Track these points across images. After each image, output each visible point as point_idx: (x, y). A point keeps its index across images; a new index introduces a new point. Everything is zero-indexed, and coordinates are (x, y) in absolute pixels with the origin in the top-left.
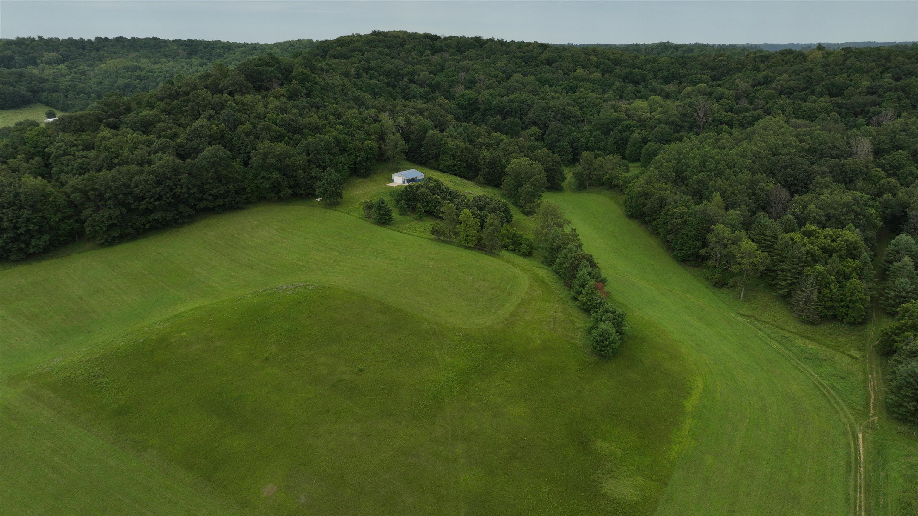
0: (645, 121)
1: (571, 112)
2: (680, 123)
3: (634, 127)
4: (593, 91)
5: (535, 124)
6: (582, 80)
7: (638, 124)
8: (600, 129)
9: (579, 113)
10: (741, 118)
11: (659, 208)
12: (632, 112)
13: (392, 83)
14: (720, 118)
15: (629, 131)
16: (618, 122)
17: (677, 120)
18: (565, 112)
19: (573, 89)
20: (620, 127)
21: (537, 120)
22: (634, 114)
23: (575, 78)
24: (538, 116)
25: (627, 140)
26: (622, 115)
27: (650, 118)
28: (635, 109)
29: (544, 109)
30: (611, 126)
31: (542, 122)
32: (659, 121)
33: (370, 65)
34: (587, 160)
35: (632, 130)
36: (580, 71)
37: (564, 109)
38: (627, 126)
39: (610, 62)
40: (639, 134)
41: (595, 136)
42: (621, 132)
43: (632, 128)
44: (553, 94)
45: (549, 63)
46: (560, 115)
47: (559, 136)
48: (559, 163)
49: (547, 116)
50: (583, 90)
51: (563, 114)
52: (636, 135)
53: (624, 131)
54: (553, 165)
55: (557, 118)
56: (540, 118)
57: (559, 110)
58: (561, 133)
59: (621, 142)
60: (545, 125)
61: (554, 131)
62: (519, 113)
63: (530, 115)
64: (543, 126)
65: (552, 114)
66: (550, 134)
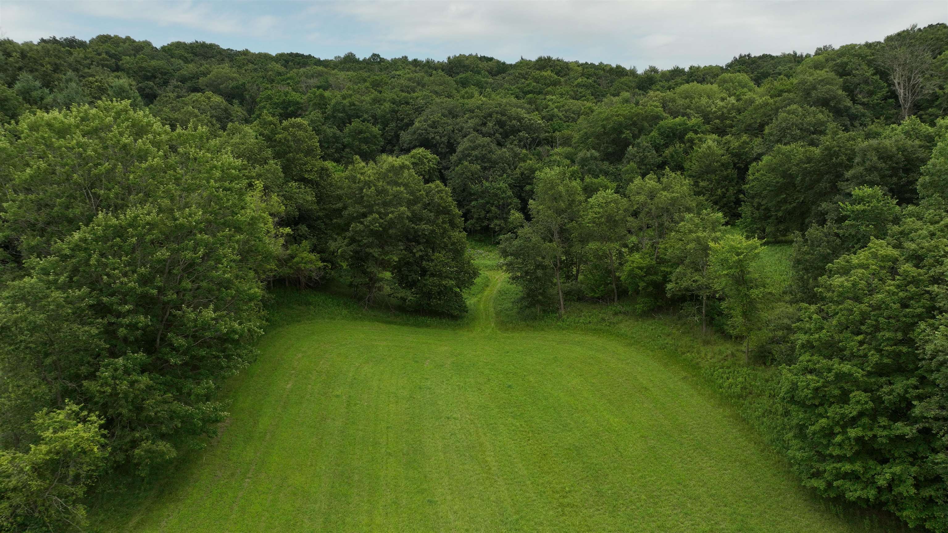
0: (724, 117)
1: (520, 121)
2: (848, 103)
3: (697, 132)
5: (426, 143)
9: (542, 122)
12: (681, 102)
15: (684, 142)
16: (646, 123)
18: (504, 118)
20: (654, 134)
21: (431, 135)
22: (689, 105)
24: (434, 125)
26: (654, 111)
27: (740, 108)
28: (688, 97)
29: (452, 114)
30: (627, 134)
31: (445, 139)
35: (691, 141)
37: (502, 113)
38: (674, 131)
39: (607, 74)
42: (658, 148)
43: (690, 135)
44: (484, 99)
45: (493, 73)
46: (491, 125)
47: (484, 169)
48: (446, 211)
49: (457, 127)
51: (501, 124)
52: (709, 146)
53: (668, 145)
55: (485, 130)
56: (440, 129)
57: (490, 115)
58: (489, 161)
60: (452, 148)
61: (469, 155)
62: (393, 125)
63: (417, 124)
64: (443, 149)
65: (471, 123)
66: (459, 161)
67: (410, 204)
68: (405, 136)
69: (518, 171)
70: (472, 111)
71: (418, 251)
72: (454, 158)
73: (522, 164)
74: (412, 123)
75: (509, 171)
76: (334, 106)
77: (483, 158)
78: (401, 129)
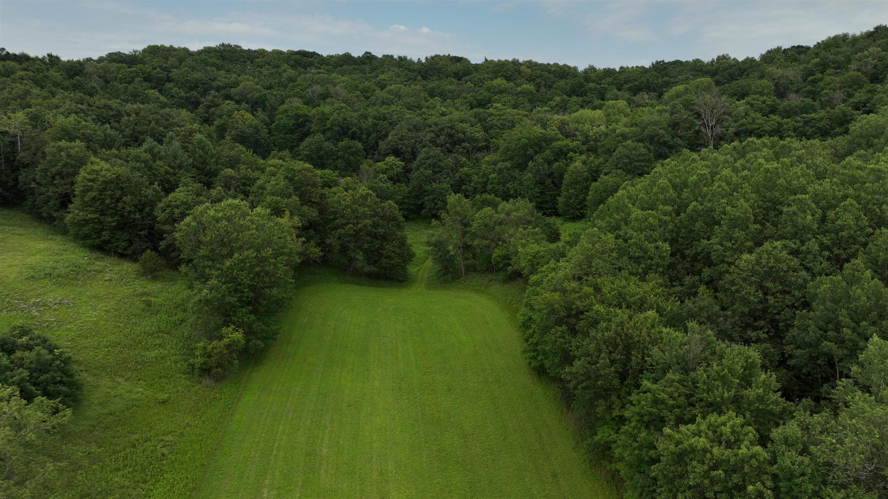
0: (596, 141)
1: (464, 133)
2: (668, 138)
3: (575, 152)
4: (515, 107)
5: (396, 153)
6: (501, 92)
7: (584, 148)
8: (511, 158)
9: (480, 134)
10: (801, 124)
11: (616, 382)
12: (572, 126)
13: (193, 99)
14: (754, 126)
15: (566, 159)
16: (544, 144)
17: (661, 131)
18: (453, 132)
19: (483, 104)
20: (548, 152)
21: (400, 146)
22: (577, 130)
23: (488, 90)
24: (402, 138)
25: (561, 176)
26: (552, 131)
27: (606, 135)
28: (578, 122)
29: (416, 128)
30: (530, 151)
31: (409, 149)
32: (624, 137)
33: (170, 75)
34: (457, 213)
35: (571, 158)
36: (499, 81)
37: (451, 128)
38: (561, 150)
39: (551, 76)
40: (584, 163)
41: (500, 171)
43: (571, 154)
44: (444, 110)
45: (458, 76)
46: (442, 137)
47: (434, 173)
48: (395, 219)
49: (418, 140)
50: (499, 105)
51: (451, 136)
52: (577, 164)
53: (556, 160)
54: (375, 225)
55: (438, 141)
56: (406, 142)
57: (443, 129)
58: (439, 167)
59: (549, 181)
60: (414, 155)
61: (424, 163)
62: (373, 136)
63: (390, 138)
64: (408, 156)
65: (430, 136)
66: (418, 169)
67: (372, 216)
68: (383, 145)
69: (457, 175)
70: (430, 126)
71: (377, 244)
72: (414, 165)
73: (461, 170)
74: (386, 136)
75: (451, 175)
76: (332, 121)
77: (434, 165)
78: (380, 138)
